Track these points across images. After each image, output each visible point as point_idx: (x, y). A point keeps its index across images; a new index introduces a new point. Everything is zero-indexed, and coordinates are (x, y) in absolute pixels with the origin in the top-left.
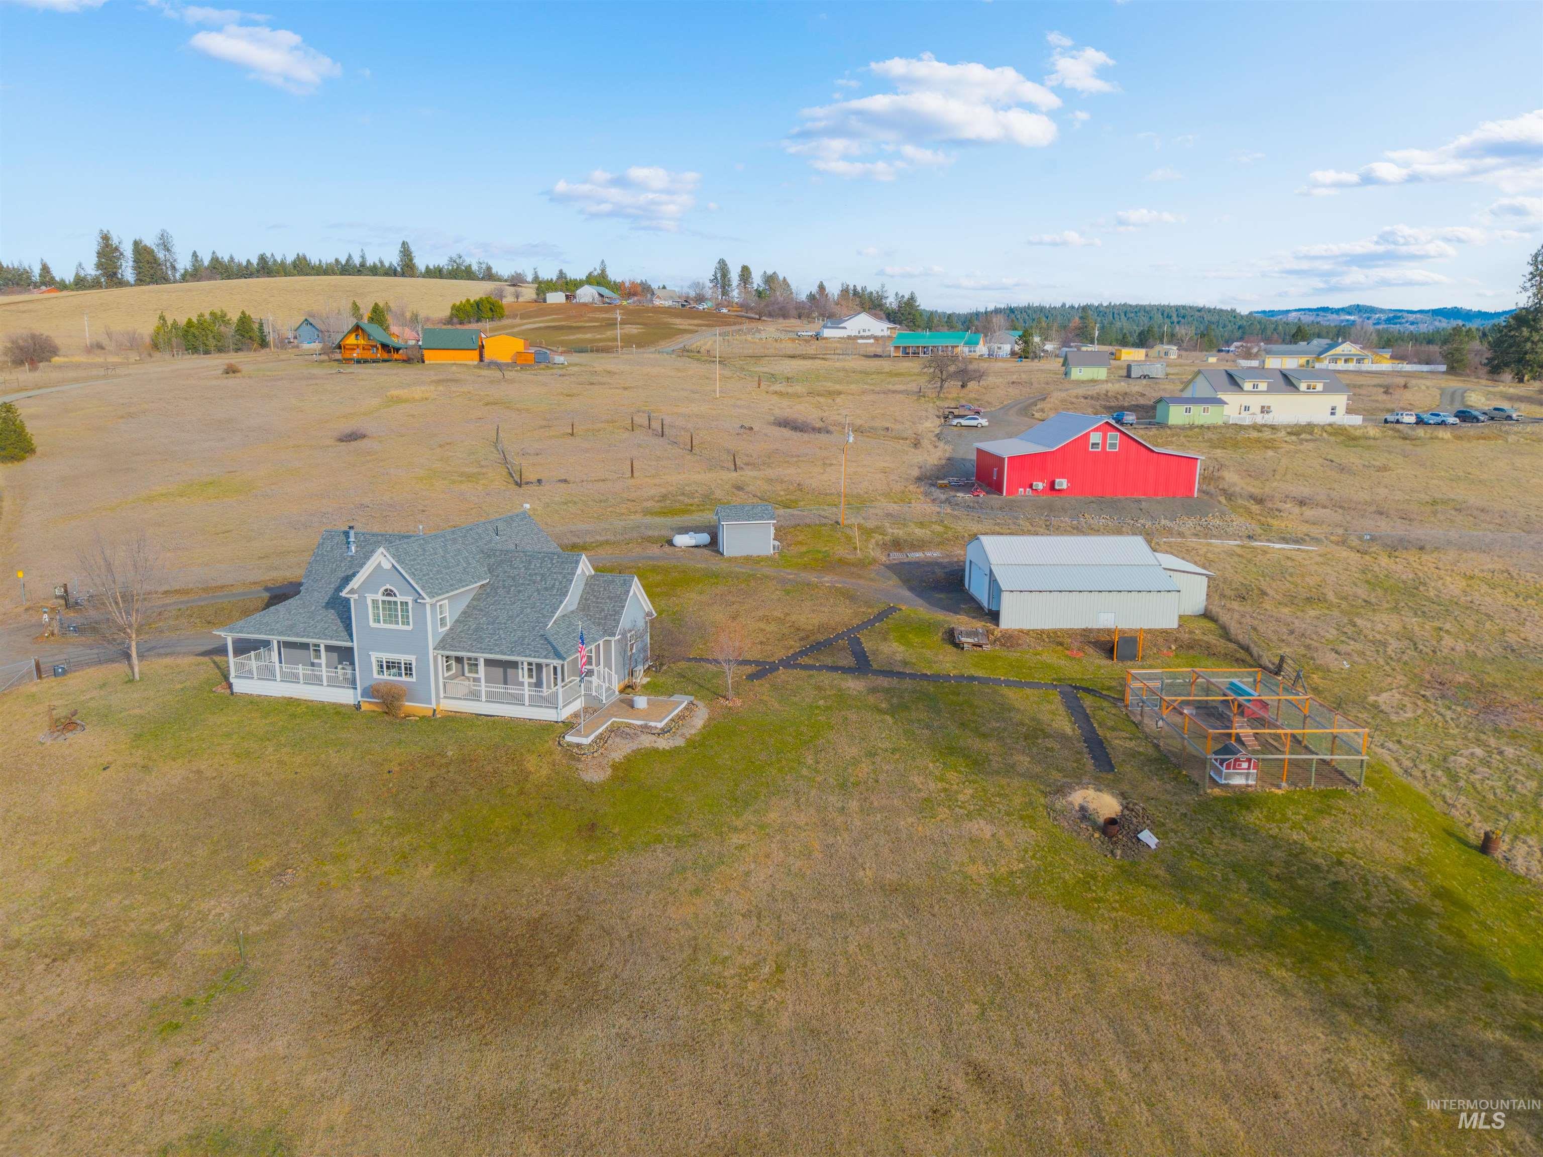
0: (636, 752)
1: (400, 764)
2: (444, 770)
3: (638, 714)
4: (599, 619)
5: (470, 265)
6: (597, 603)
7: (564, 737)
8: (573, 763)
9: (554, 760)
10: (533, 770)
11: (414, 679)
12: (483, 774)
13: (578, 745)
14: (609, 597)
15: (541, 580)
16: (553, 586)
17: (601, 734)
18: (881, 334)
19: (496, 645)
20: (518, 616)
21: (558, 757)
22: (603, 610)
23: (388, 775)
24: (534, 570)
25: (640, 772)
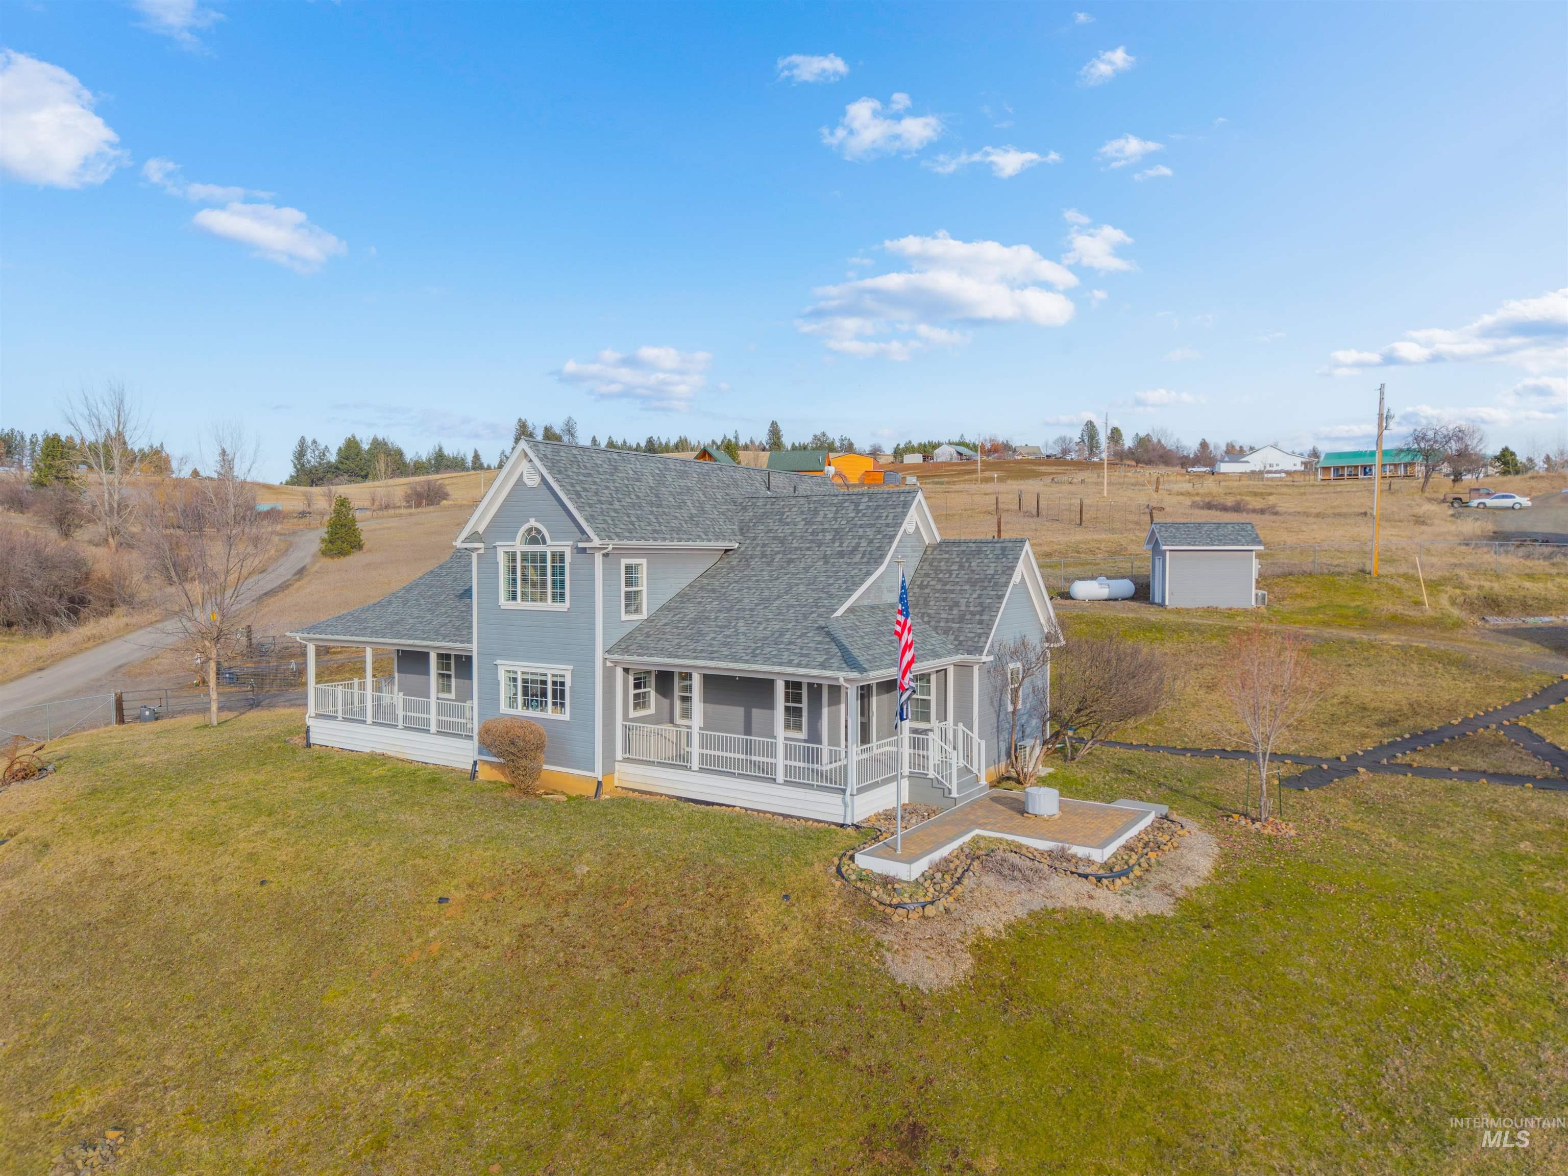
0: (1041, 917)
1: (470, 886)
2: (557, 909)
3: (1041, 826)
4: (947, 620)
5: (833, 442)
6: (945, 592)
7: (852, 858)
8: (870, 926)
9: (821, 914)
10: (763, 936)
11: (566, 716)
12: (642, 930)
13: (887, 882)
14: (969, 581)
15: (833, 540)
16: (855, 549)
17: (947, 861)
18: (1293, 469)
19: (725, 644)
20: (778, 597)
21: (831, 906)
22: (957, 604)
23: (436, 908)
24: (822, 523)
25: (1057, 977)
